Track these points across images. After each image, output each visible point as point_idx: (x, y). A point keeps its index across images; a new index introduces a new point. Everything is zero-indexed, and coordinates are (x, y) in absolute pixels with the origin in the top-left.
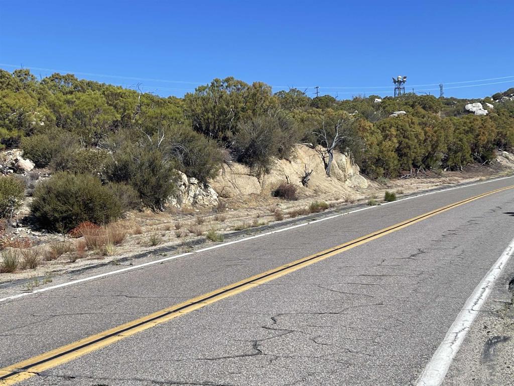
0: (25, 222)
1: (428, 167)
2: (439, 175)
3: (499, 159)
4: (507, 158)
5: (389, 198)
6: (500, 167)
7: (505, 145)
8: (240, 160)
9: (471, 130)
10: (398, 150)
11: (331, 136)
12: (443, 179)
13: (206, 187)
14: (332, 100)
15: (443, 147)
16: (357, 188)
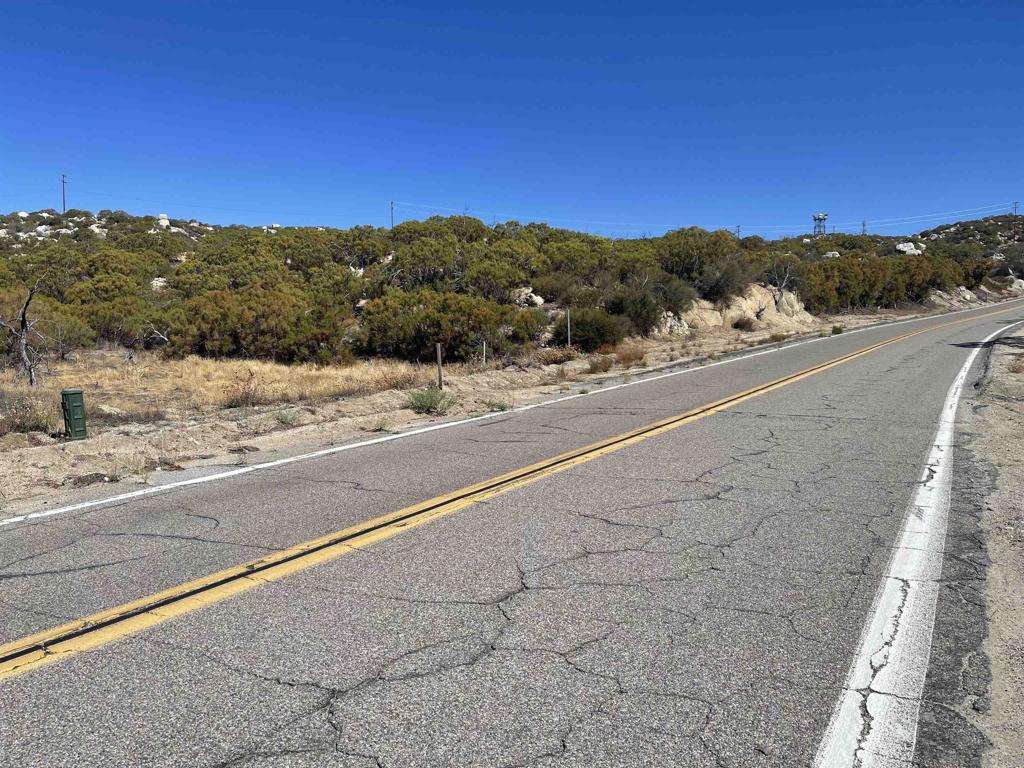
0: (550, 343)
1: (864, 305)
2: (874, 312)
3: (933, 298)
4: (941, 296)
5: (837, 331)
6: (934, 306)
7: (939, 285)
8: (705, 297)
9: (907, 270)
10: (837, 289)
11: (781, 277)
12: (879, 316)
13: (680, 319)
14: (761, 240)
15: (879, 287)
16: (803, 323)
